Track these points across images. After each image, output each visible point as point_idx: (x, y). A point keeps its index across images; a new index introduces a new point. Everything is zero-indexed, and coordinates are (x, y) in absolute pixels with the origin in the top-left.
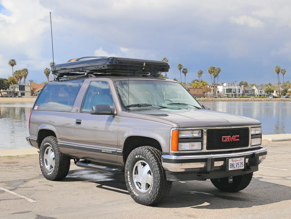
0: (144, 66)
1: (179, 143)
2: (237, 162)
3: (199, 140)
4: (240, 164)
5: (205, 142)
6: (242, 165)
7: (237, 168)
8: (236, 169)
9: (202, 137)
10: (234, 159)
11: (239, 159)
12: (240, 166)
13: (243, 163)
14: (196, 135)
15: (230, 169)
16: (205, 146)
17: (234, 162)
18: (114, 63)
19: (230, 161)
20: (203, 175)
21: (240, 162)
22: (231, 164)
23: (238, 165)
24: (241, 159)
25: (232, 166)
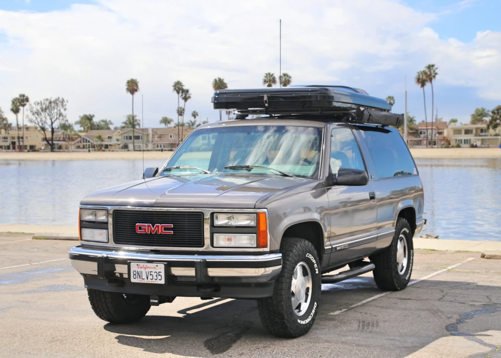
0: (266, 101)
1: (82, 228)
2: (148, 270)
3: (105, 226)
4: (154, 275)
6: (159, 278)
7: (149, 281)
8: (146, 281)
9: (108, 222)
10: (141, 264)
11: (154, 265)
12: (155, 277)
13: (162, 274)
15: (133, 280)
17: (143, 270)
19: (133, 266)
21: (154, 270)
22: (135, 273)
23: (151, 275)
24: (157, 266)
25: (137, 275)
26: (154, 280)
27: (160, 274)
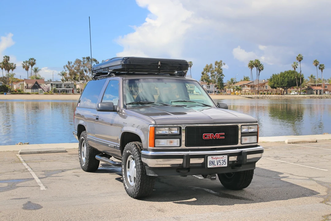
0: (159, 65)
1: (156, 139)
2: (218, 160)
3: (178, 136)
4: (222, 162)
5: (183, 138)
6: (224, 163)
7: (219, 166)
8: (216, 166)
9: (180, 134)
10: (214, 157)
11: (222, 156)
12: (222, 163)
13: (226, 161)
14: (175, 131)
15: (209, 166)
16: (183, 143)
17: (215, 160)
18: (128, 63)
19: (210, 159)
20: (181, 171)
22: (210, 162)
23: (219, 162)
24: (223, 157)
25: (211, 163)
26: (221, 165)
27: (225, 161)
